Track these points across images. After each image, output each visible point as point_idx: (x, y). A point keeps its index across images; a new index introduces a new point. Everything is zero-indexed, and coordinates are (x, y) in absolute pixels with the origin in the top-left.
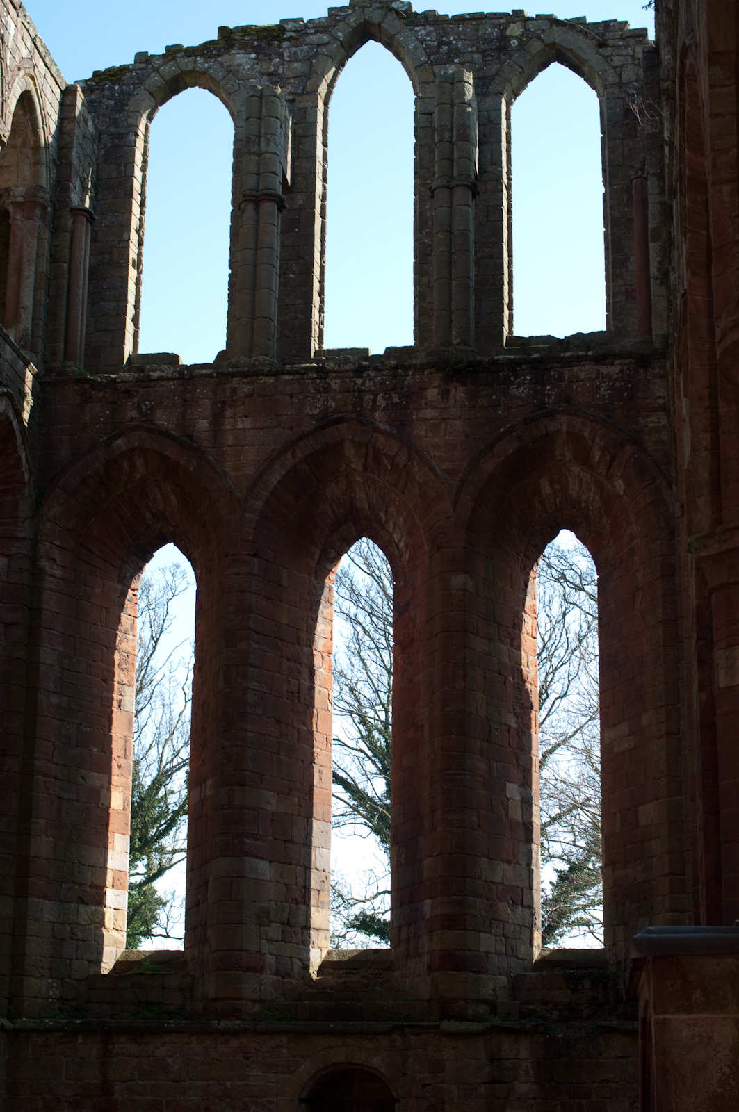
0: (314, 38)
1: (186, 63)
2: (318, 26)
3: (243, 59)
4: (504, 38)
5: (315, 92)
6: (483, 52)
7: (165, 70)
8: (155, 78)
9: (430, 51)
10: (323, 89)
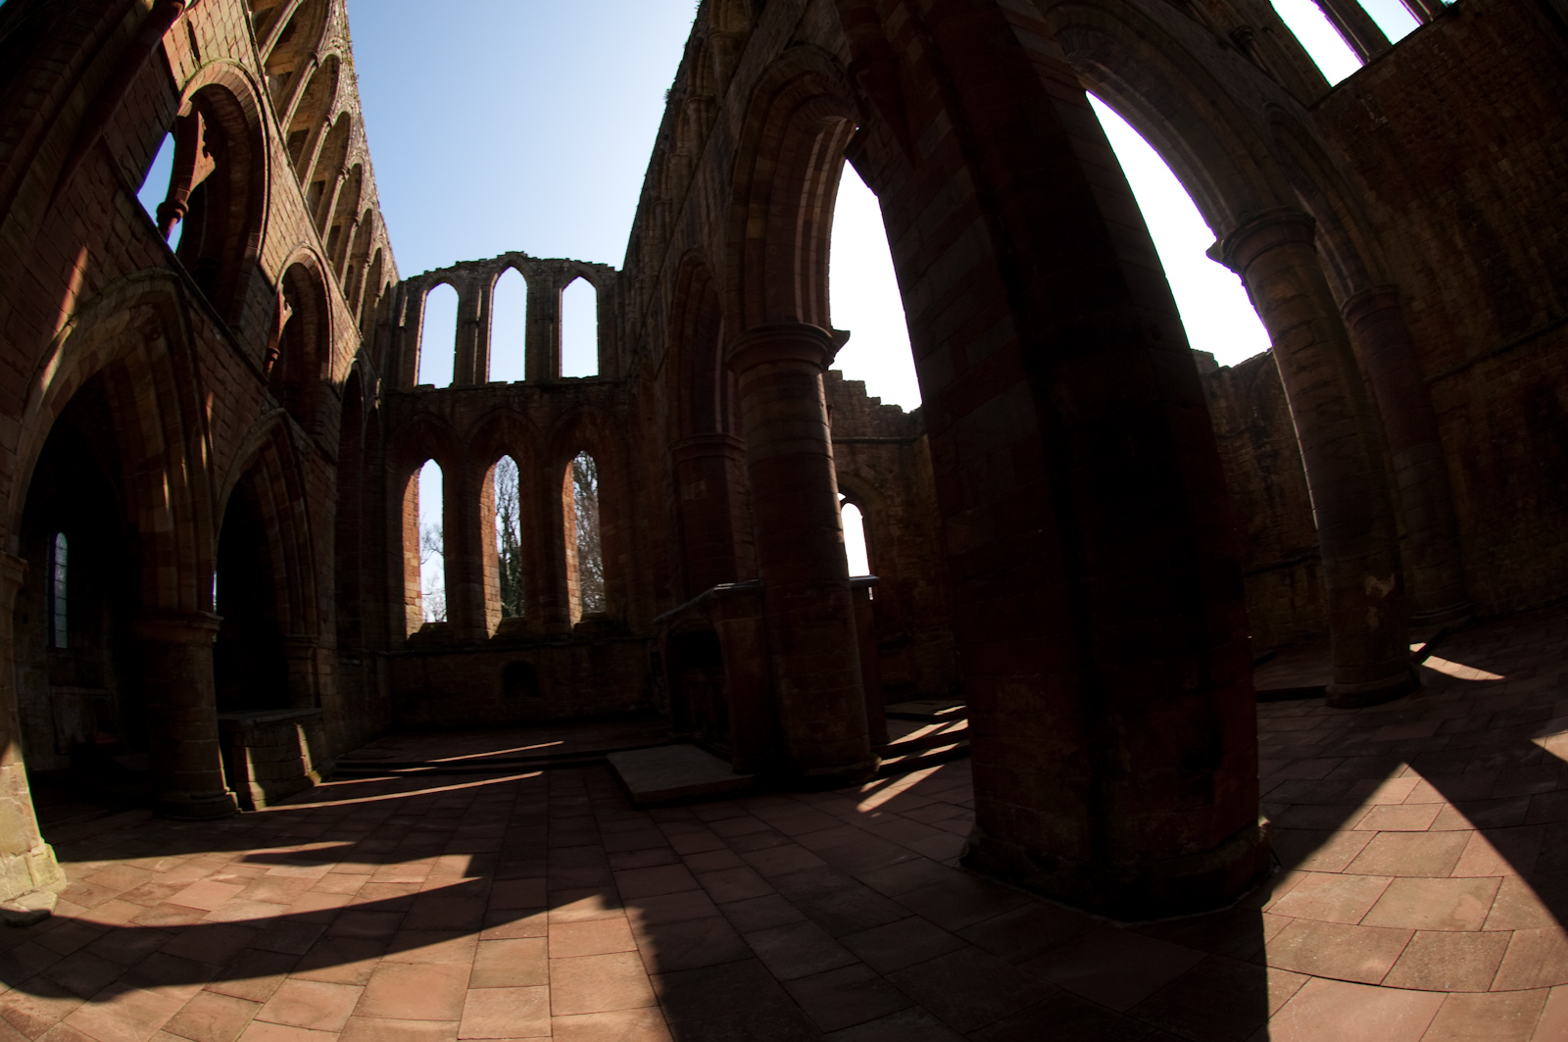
0: (491, 266)
1: (443, 274)
2: (493, 261)
3: (464, 273)
4: (562, 267)
5: (490, 285)
6: (554, 273)
7: (435, 276)
8: (431, 280)
9: (535, 271)
10: (493, 284)
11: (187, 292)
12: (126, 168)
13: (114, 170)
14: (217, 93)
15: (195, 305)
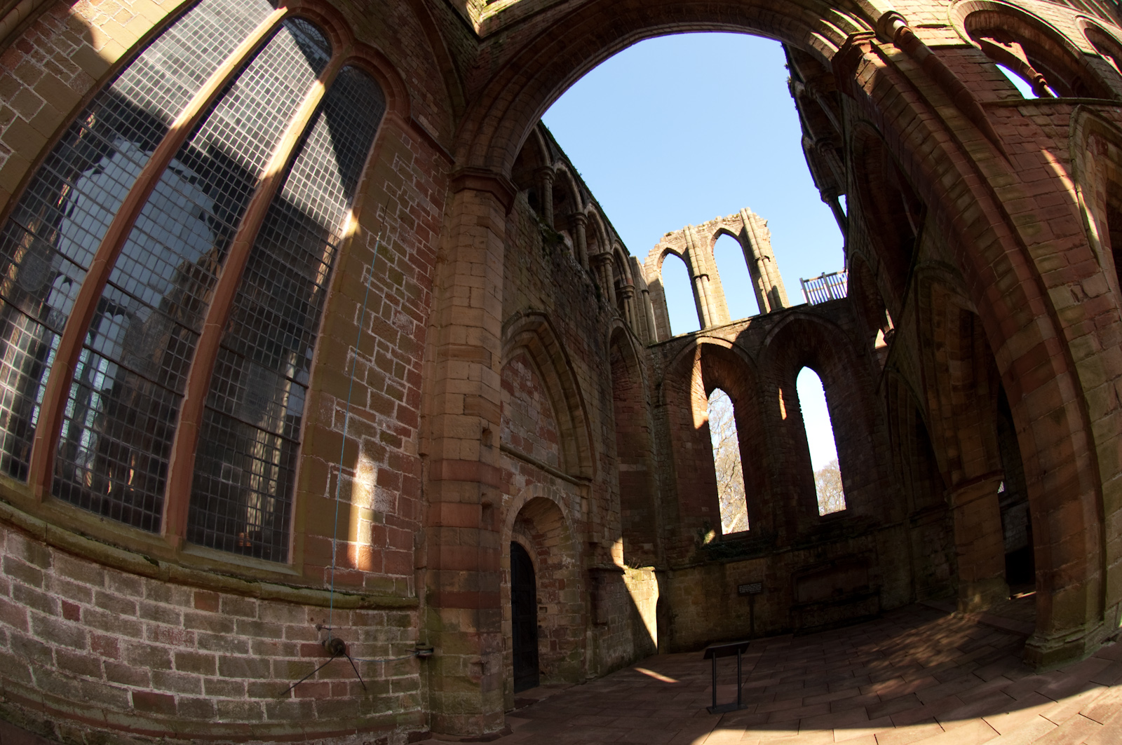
11: (1090, 107)
12: (1006, 98)
13: (1004, 106)
14: (971, 22)
15: (1099, 108)
